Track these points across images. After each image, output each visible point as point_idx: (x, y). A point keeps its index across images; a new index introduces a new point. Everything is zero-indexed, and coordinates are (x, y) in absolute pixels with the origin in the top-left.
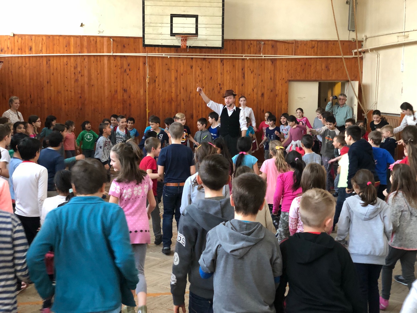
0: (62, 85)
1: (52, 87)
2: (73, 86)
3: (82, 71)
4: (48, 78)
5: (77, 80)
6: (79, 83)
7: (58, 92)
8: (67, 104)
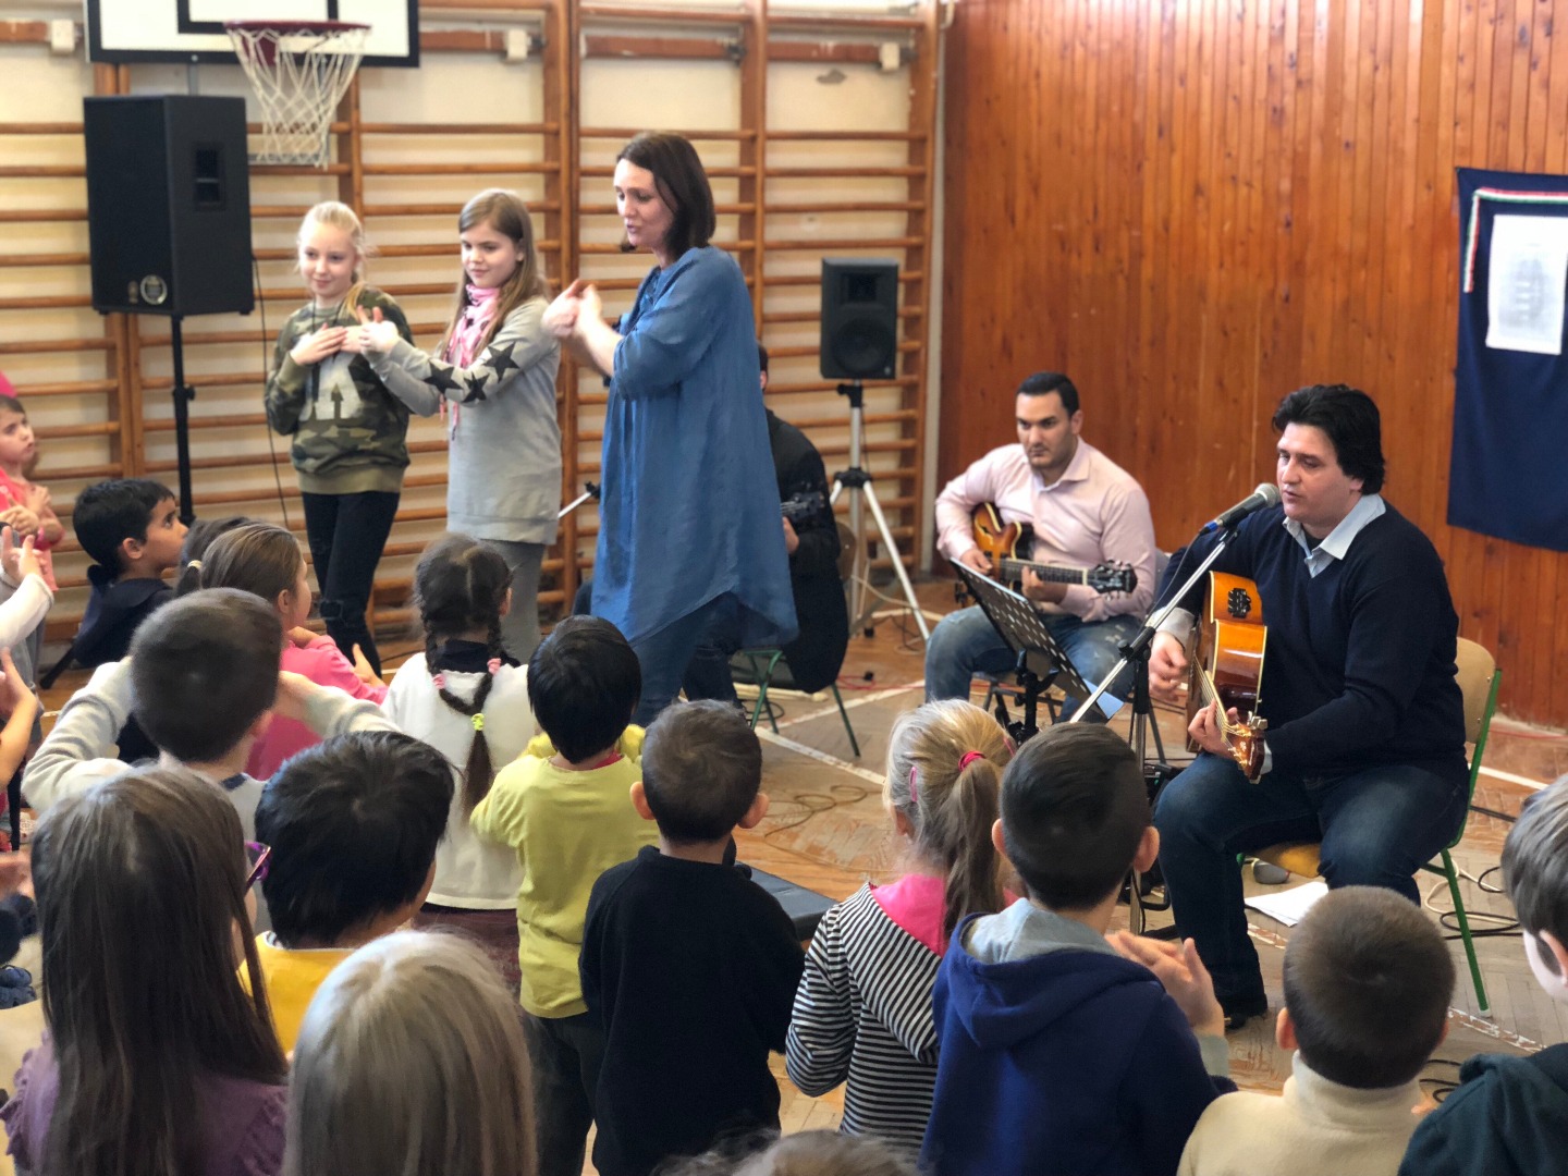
0: (1215, 142)
1: (1176, 160)
2: (1258, 154)
3: (1304, 53)
4: (1164, 104)
5: (1277, 115)
6: (1287, 130)
7: (1198, 190)
8: (1227, 264)
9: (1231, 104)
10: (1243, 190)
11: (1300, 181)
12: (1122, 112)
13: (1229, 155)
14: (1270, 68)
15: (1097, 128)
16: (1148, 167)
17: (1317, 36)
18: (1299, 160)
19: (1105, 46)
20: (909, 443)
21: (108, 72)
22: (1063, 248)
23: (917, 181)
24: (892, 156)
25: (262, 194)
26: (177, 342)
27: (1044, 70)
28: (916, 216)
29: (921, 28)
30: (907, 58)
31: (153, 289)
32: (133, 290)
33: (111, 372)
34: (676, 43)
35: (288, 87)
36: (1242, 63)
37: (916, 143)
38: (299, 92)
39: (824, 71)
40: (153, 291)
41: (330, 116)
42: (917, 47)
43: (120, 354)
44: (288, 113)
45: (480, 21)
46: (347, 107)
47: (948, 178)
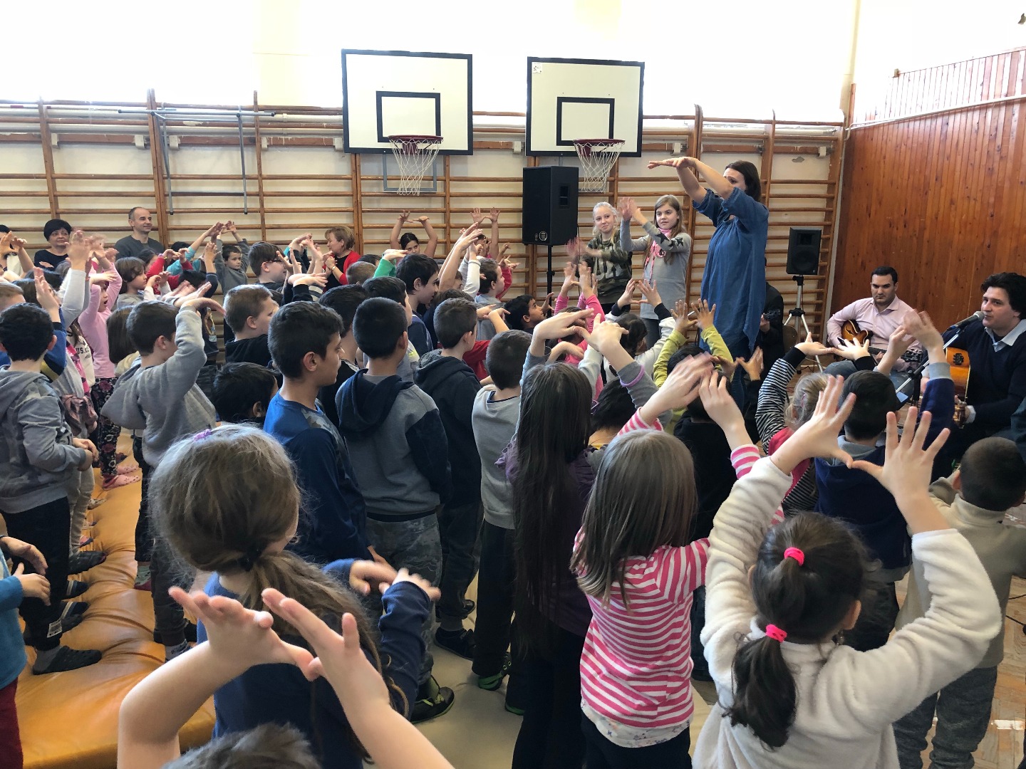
0: (961, 183)
1: (943, 190)
2: (980, 188)
3: (1004, 146)
4: (939, 168)
5: (991, 171)
6: (995, 177)
7: (952, 202)
8: (963, 232)
9: (970, 167)
10: (972, 202)
11: (999, 198)
12: (920, 172)
13: (967, 188)
14: (988, 152)
15: (909, 178)
16: (930, 193)
17: (1011, 138)
18: (999, 189)
19: (915, 145)
20: (820, 301)
21: (532, 159)
22: (890, 226)
23: (830, 200)
24: (822, 190)
25: (583, 203)
26: (550, 256)
27: (887, 156)
28: (829, 214)
29: (836, 140)
30: (829, 151)
31: (544, 236)
32: (536, 236)
33: (527, 266)
34: (737, 146)
35: (594, 165)
36: (976, 150)
37: (831, 185)
38: (598, 166)
39: (795, 157)
40: (543, 236)
41: (607, 175)
42: (834, 148)
43: (530, 259)
44: (593, 173)
45: (664, 140)
46: (614, 171)
47: (843, 198)
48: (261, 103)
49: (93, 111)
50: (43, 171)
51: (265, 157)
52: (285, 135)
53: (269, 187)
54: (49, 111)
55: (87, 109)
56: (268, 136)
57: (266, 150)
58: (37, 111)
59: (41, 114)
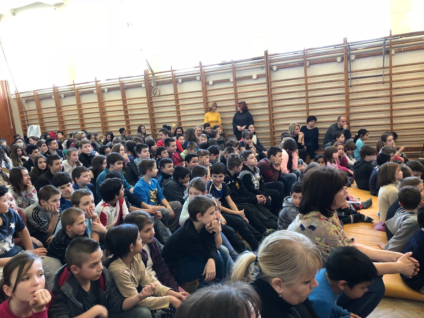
48: (393, 34)
49: (322, 50)
50: (304, 76)
51: (393, 57)
52: (403, 47)
53: (394, 71)
54: (307, 53)
55: (321, 50)
56: (395, 49)
57: (393, 55)
58: (303, 54)
59: (304, 54)
